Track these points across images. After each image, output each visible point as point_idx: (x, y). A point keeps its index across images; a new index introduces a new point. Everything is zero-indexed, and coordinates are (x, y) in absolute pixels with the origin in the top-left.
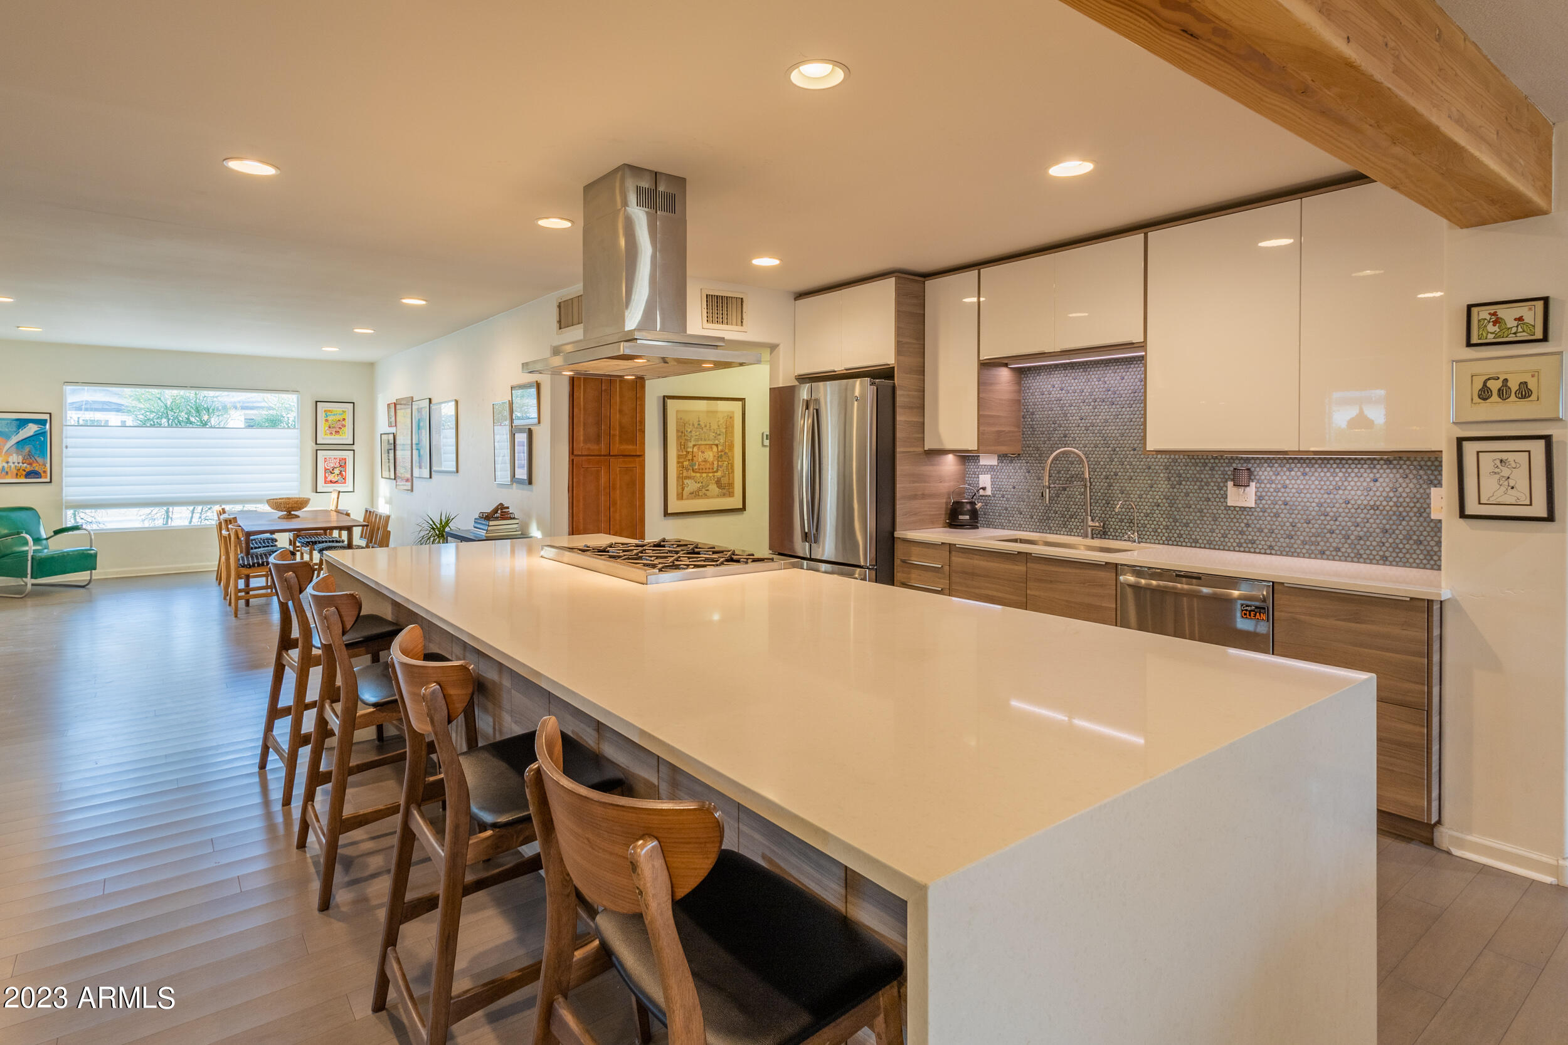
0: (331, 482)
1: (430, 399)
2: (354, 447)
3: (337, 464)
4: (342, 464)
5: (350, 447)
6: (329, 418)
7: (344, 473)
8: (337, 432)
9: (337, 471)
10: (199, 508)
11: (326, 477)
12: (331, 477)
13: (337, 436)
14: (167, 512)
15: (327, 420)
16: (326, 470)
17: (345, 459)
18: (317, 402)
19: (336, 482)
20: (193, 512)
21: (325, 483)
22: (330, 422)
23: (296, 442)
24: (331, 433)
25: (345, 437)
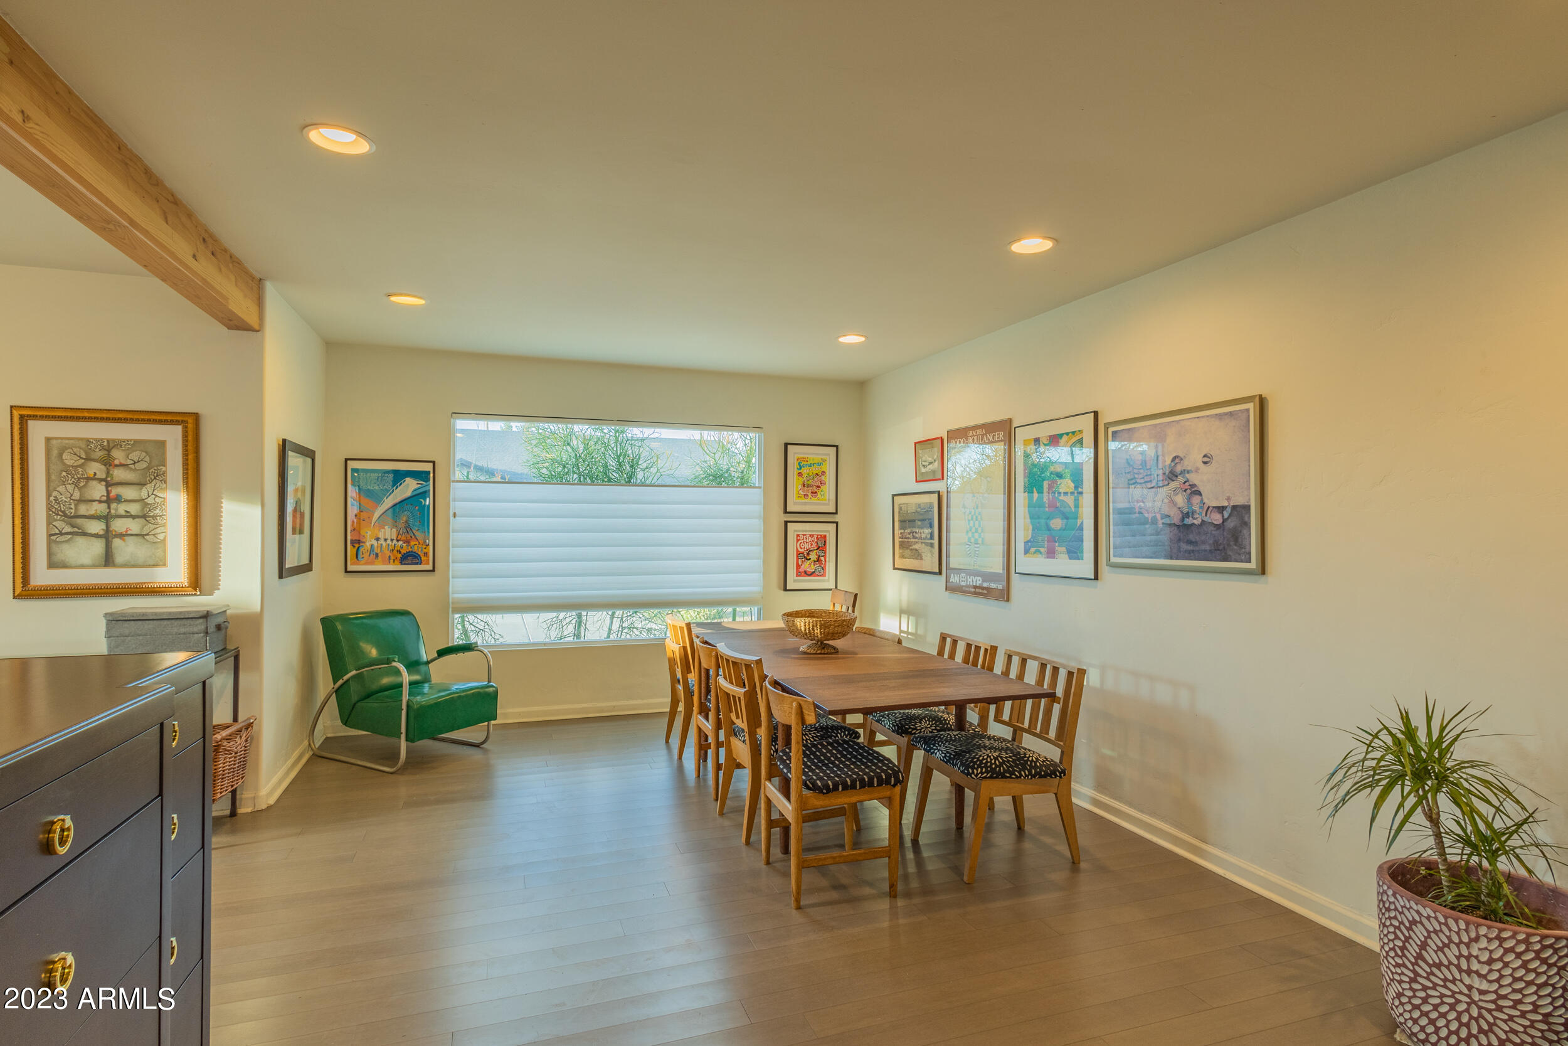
0: (806, 573)
1: (1096, 414)
2: (837, 518)
3: (814, 545)
4: (821, 544)
5: (830, 517)
6: (804, 471)
7: (823, 559)
8: (814, 493)
9: (813, 556)
10: (619, 613)
11: (798, 566)
12: (807, 566)
13: (814, 500)
14: (579, 616)
15: (800, 474)
16: (798, 554)
17: (825, 536)
18: (786, 445)
19: (812, 574)
20: (612, 616)
21: (797, 575)
22: (805, 475)
23: (758, 509)
24: (806, 495)
25: (824, 502)
